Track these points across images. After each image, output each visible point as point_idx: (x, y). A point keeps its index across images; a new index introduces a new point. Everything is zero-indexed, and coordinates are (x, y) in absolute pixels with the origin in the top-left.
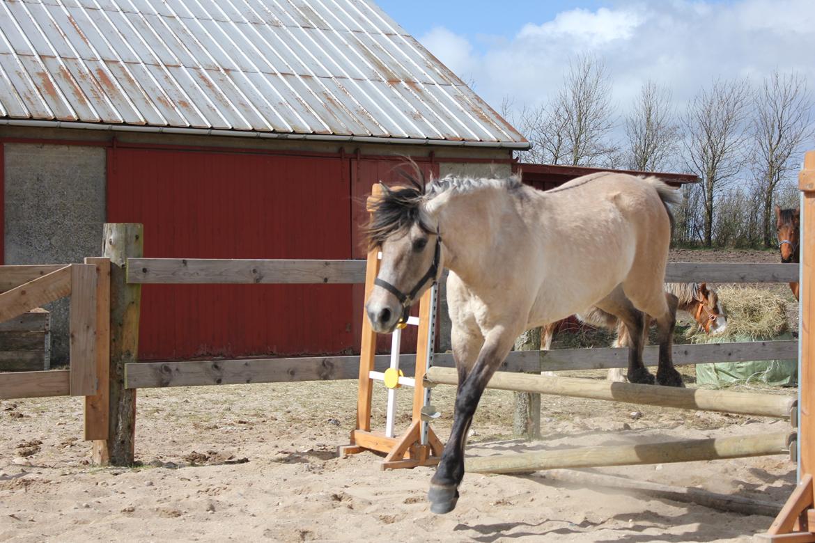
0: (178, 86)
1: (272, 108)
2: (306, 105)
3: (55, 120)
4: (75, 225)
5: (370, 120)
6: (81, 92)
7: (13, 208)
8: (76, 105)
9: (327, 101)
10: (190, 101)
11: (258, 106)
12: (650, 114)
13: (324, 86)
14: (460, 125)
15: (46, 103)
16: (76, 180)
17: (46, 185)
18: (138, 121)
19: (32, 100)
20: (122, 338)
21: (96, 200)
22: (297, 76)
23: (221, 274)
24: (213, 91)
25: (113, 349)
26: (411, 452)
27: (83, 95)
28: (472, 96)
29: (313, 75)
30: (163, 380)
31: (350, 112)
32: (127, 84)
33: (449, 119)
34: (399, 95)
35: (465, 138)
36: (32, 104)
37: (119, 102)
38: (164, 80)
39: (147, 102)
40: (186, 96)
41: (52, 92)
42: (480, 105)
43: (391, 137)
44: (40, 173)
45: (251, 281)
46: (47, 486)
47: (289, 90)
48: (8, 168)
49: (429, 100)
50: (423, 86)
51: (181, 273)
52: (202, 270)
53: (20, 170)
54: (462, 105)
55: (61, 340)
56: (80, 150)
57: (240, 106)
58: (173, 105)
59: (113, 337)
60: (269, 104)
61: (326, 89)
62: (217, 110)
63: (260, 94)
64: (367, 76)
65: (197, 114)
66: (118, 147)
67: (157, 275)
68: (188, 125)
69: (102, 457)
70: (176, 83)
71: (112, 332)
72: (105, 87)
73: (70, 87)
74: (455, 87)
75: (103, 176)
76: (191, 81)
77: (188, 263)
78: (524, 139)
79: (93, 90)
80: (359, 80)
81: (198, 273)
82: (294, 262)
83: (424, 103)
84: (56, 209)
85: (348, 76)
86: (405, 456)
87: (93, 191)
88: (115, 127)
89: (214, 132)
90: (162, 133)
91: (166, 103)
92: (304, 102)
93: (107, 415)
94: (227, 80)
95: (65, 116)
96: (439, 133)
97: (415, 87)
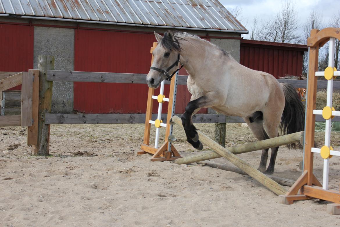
0: (106, 5)
1: (143, 14)
2: (157, 14)
3: (54, 17)
4: (62, 59)
5: (183, 20)
6: (66, 6)
7: (37, 52)
8: (64, 11)
9: (166, 12)
10: (110, 11)
11: (137, 14)
12: (313, 23)
13: (166, 6)
14: (220, 23)
15: (51, 10)
16: (62, 42)
17: (50, 43)
18: (87, 18)
19: (46, 9)
20: (44, 103)
21: (70, 50)
22: (155, 2)
23: (87, 78)
24: (120, 7)
25: (40, 107)
26: (164, 154)
27: (67, 8)
28: (226, 12)
29: (162, 2)
30: (61, 121)
31: (175, 17)
32: (85, 4)
33: (215, 21)
34: (196, 11)
35: (221, 28)
36: (46, 11)
37: (81, 11)
38: (100, 3)
39: (92, 11)
40: (108, 9)
41: (54, 6)
42: (229, 16)
43: (190, 27)
44: (48, 39)
45: (100, 81)
46: (6, 163)
47: (151, 7)
48: (35, 36)
49: (208, 13)
50: (206, 7)
51: (70, 77)
52: (79, 76)
53: (40, 37)
54: (222, 15)
55: (55, 105)
56: (64, 30)
57: (130, 14)
58: (103, 13)
59: (40, 103)
60: (142, 13)
61: (166, 8)
62: (120, 15)
63: (139, 9)
64: (184, 3)
65: (112, 16)
66: (79, 29)
67: (59, 77)
68: (108, 21)
69: (35, 152)
70: (105, 4)
71: (40, 100)
72: (76, 5)
73: (62, 5)
74: (220, 8)
75: (73, 40)
76: (111, 3)
77: (73, 73)
78: (246, 30)
79: (71, 6)
80: (180, 4)
81: (77, 77)
82: (119, 74)
83: (206, 14)
84: (54, 53)
85: (176, 3)
86: (161, 156)
87: (69, 46)
88: (78, 21)
89: (118, 23)
90: (97, 24)
91: (99, 12)
92: (156, 12)
93: (37, 135)
94: (126, 3)
95: (58, 16)
96: (210, 26)
97: (203, 8)
